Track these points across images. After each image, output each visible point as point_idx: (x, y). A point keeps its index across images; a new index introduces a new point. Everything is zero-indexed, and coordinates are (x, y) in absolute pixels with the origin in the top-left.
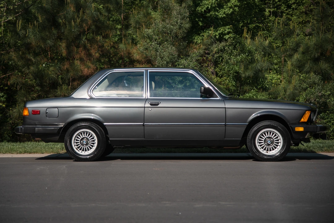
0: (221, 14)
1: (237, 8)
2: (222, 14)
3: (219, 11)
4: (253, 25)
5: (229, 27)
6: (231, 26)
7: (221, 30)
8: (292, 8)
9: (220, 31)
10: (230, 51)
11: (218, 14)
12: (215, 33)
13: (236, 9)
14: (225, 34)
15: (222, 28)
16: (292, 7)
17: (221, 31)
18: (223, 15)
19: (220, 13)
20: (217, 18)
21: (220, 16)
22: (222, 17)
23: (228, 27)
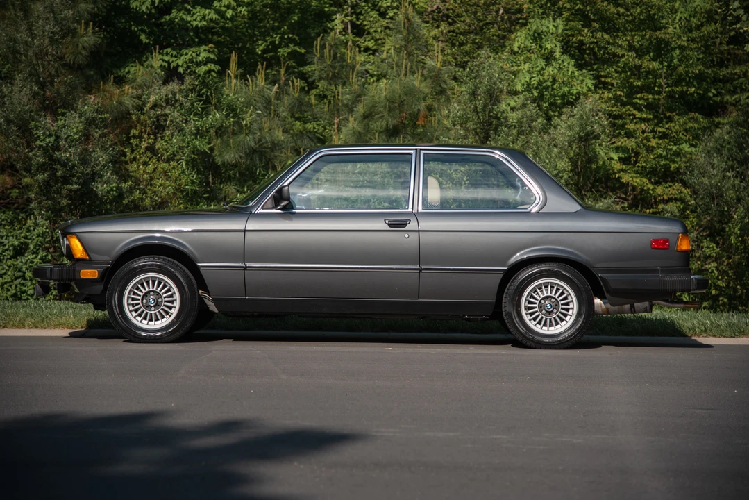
0: (195, 20)
1: (243, 10)
2: (198, 19)
3: (192, 13)
4: (286, 49)
5: (207, 48)
6: (210, 45)
7: (189, 54)
8: (388, 17)
9: (186, 56)
10: (188, 104)
11: (189, 19)
12: (176, 60)
13: (241, 11)
14: (198, 64)
15: (191, 49)
16: (387, 14)
17: (188, 57)
18: (201, 21)
19: (195, 17)
20: (184, 26)
21: (195, 23)
22: (199, 26)
23: (203, 47)
